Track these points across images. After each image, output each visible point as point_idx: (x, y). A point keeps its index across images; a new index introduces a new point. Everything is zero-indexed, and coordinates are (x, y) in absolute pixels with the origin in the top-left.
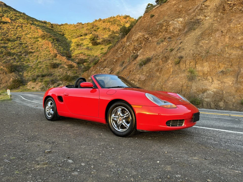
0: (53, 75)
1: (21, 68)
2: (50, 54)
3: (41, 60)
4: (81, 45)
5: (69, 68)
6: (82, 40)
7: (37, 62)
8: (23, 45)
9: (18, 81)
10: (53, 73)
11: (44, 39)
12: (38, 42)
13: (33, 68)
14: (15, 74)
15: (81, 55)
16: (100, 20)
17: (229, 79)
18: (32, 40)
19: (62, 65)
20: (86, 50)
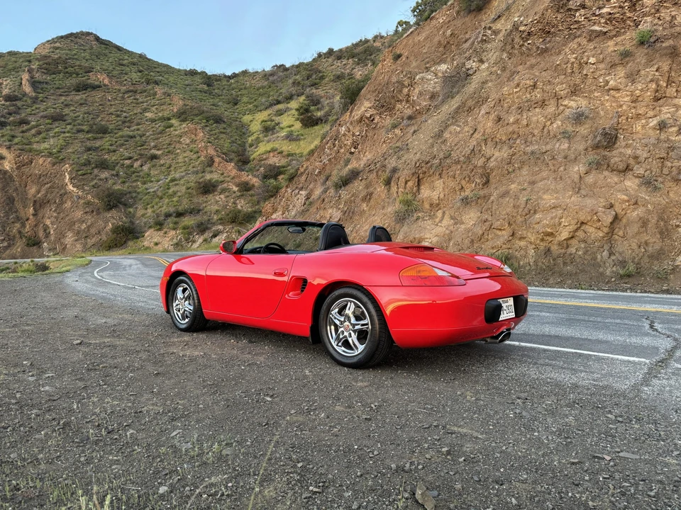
0: (203, 212)
1: (132, 198)
2: (199, 157)
3: (177, 176)
4: (274, 128)
5: (240, 192)
6: (280, 113)
7: (167, 181)
8: (138, 138)
9: (122, 230)
10: (204, 205)
11: (184, 121)
12: (172, 129)
13: (158, 196)
14: (118, 212)
15: (272, 154)
16: (331, 52)
17: (472, 214)
18: (157, 126)
19: (226, 185)
20: (285, 141)
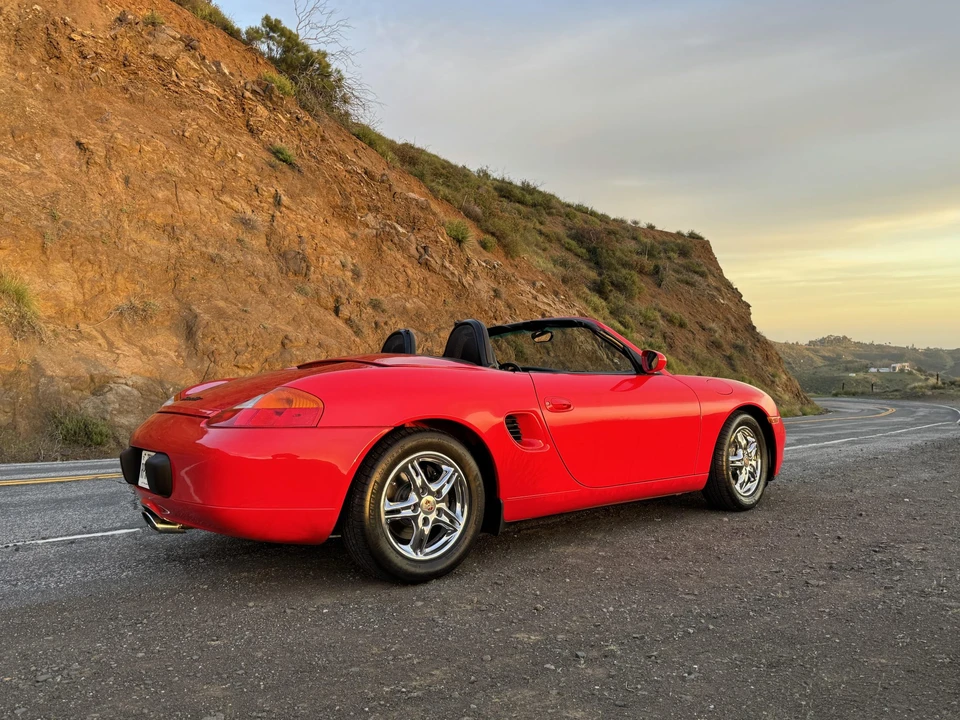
17: (161, 338)
